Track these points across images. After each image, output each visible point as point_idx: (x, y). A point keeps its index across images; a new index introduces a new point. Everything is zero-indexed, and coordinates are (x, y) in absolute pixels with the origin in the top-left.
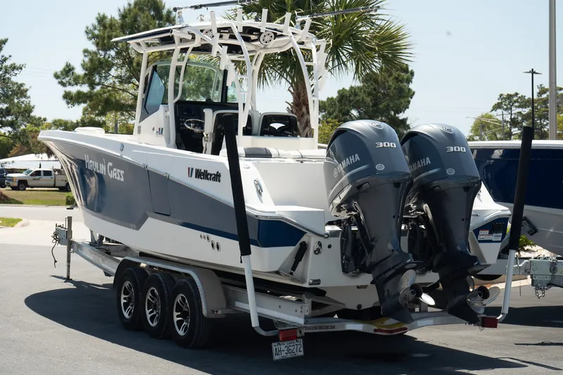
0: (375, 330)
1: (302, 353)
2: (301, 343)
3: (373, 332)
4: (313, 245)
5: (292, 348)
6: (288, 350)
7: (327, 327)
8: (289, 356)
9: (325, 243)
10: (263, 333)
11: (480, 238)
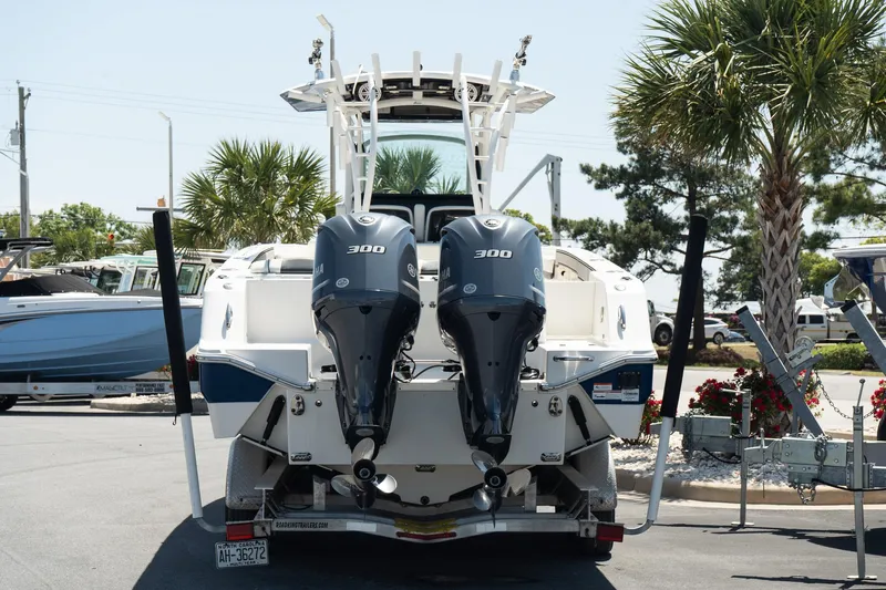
0: (399, 534)
1: (265, 561)
2: (265, 546)
3: (395, 537)
4: (291, 403)
5: (248, 553)
6: (242, 555)
7: (314, 525)
8: (243, 563)
9: (310, 398)
10: (208, 528)
11: (596, 395)
